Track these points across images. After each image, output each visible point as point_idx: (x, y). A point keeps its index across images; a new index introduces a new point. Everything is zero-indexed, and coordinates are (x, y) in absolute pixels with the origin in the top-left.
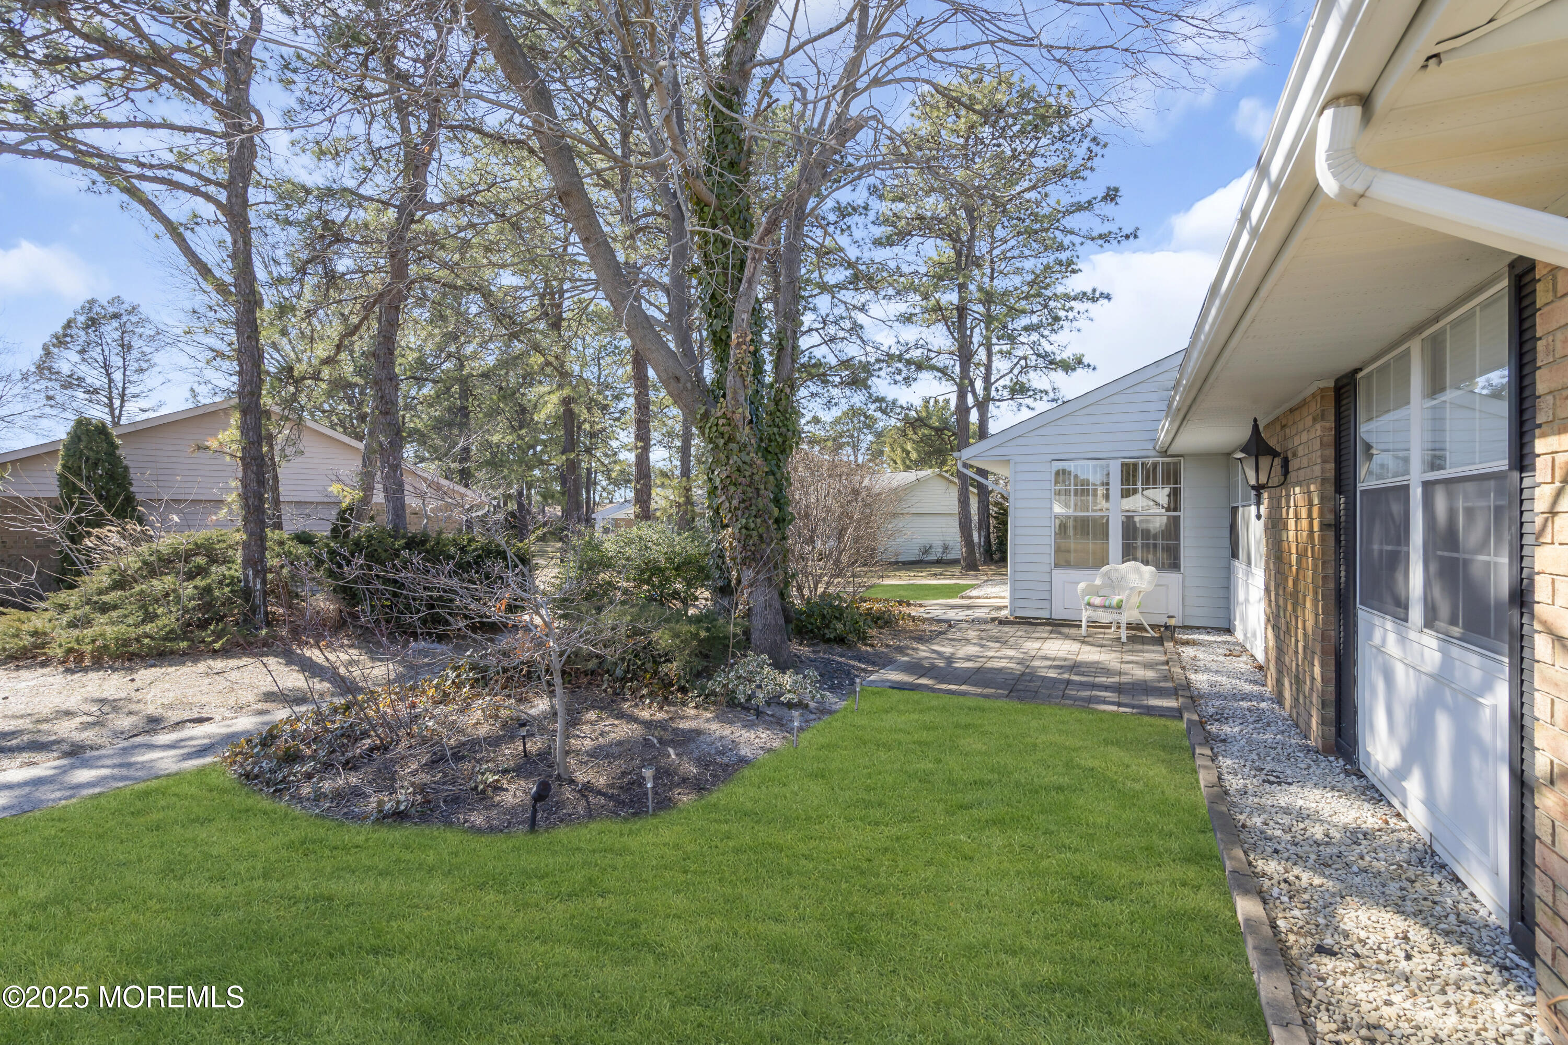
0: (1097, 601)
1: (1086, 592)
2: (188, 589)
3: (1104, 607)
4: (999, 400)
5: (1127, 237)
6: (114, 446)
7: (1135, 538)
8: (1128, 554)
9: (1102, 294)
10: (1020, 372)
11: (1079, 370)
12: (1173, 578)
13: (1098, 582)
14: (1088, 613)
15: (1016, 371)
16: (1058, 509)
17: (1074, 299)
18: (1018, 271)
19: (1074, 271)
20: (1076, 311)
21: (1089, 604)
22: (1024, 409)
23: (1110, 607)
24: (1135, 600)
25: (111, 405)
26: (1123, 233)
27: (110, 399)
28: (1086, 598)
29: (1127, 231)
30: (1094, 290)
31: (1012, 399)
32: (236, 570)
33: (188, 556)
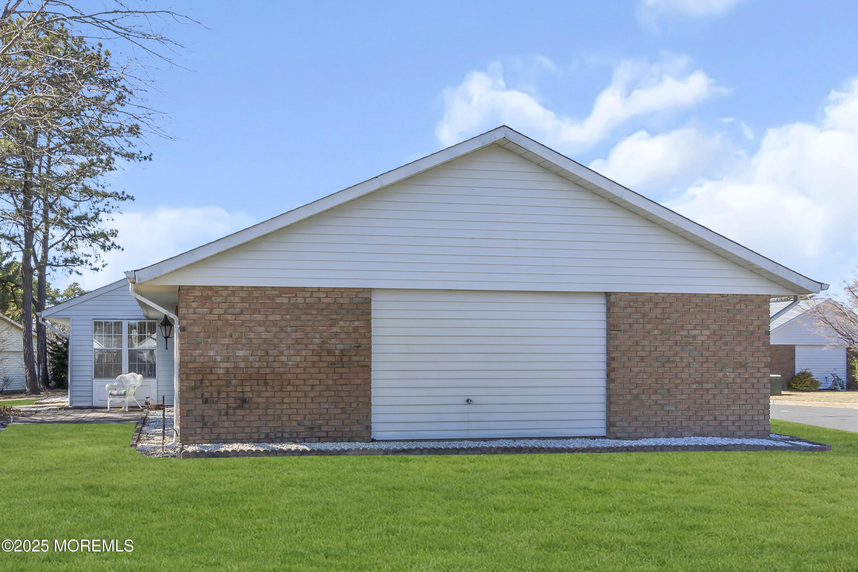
0: (115, 392)
1: (109, 389)
3: (118, 395)
4: (55, 266)
5: (145, 158)
7: (135, 361)
8: (131, 369)
9: (128, 196)
10: (71, 240)
11: (113, 250)
12: (152, 382)
13: (115, 384)
14: (111, 399)
15: (67, 239)
16: (97, 345)
17: (109, 196)
18: (71, 163)
19: (111, 169)
20: (110, 206)
21: (111, 394)
22: (74, 273)
23: (121, 395)
24: (132, 391)
26: (143, 155)
28: (110, 392)
29: (145, 154)
30: (123, 193)
31: (65, 265)
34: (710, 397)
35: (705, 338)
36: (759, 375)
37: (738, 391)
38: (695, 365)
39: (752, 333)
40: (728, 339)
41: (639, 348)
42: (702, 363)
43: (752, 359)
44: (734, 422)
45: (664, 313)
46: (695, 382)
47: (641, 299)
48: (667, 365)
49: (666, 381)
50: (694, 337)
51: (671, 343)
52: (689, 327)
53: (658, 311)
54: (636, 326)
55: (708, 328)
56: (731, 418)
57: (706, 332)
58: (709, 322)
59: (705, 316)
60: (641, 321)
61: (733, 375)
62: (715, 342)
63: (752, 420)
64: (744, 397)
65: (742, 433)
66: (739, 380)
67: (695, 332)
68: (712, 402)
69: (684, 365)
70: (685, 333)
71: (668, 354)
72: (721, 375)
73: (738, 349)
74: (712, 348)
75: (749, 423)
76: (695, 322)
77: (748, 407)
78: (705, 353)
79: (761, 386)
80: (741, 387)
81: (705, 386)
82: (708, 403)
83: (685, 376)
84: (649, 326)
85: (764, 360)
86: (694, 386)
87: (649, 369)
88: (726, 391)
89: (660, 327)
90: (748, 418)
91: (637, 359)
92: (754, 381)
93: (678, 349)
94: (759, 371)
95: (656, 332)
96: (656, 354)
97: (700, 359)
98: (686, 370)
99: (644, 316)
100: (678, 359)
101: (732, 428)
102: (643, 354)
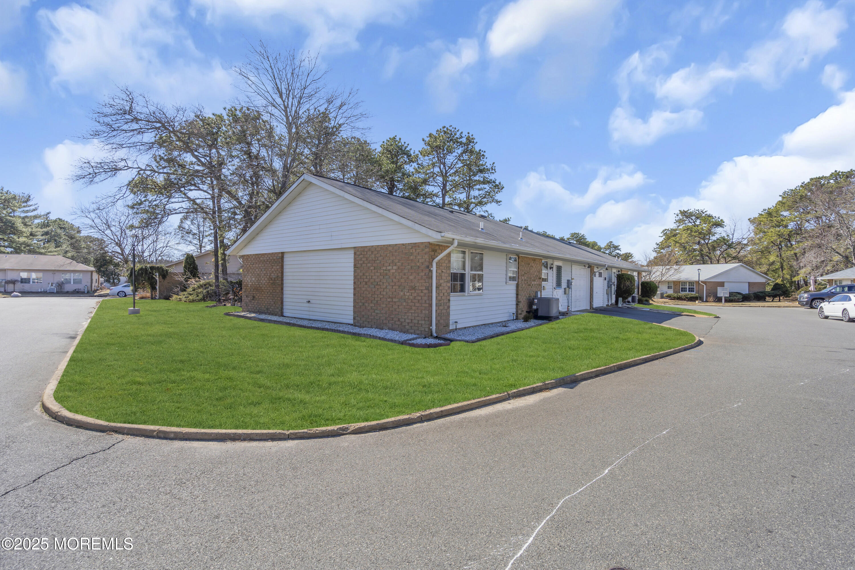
2: (205, 291)
6: (194, 260)
25: (199, 239)
27: (199, 237)
32: (213, 288)
33: (205, 285)
34: (396, 307)
35: (394, 271)
36: (422, 294)
37: (411, 304)
38: (389, 287)
39: (419, 267)
40: (406, 271)
41: (365, 277)
42: (393, 286)
43: (418, 284)
44: (408, 323)
45: (375, 257)
46: (389, 298)
47: (366, 250)
48: (377, 287)
49: (376, 296)
50: (389, 270)
51: (378, 274)
52: (387, 264)
53: (373, 256)
54: (364, 265)
55: (396, 265)
56: (407, 321)
57: (395, 268)
58: (396, 261)
59: (395, 258)
60: (366, 262)
61: (408, 294)
62: (399, 273)
63: (418, 323)
64: (414, 308)
65: (412, 331)
66: (411, 297)
67: (390, 268)
68: (398, 310)
69: (384, 287)
70: (384, 268)
71: (377, 280)
72: (402, 293)
73: (411, 277)
74: (397, 277)
75: (416, 325)
76: (390, 261)
77: (416, 315)
78: (394, 280)
79: (424, 302)
80: (412, 302)
81: (394, 300)
82: (395, 310)
83: (385, 293)
84: (369, 265)
85: (425, 284)
86: (389, 300)
87: (369, 289)
88: (404, 304)
89: (374, 265)
90: (416, 322)
91: (364, 283)
92: (419, 298)
93: (382, 277)
94: (422, 292)
95: (372, 268)
96: (372, 281)
97: (392, 284)
98: (385, 290)
99: (367, 260)
100: (381, 283)
101: (407, 327)
102: (366, 280)
